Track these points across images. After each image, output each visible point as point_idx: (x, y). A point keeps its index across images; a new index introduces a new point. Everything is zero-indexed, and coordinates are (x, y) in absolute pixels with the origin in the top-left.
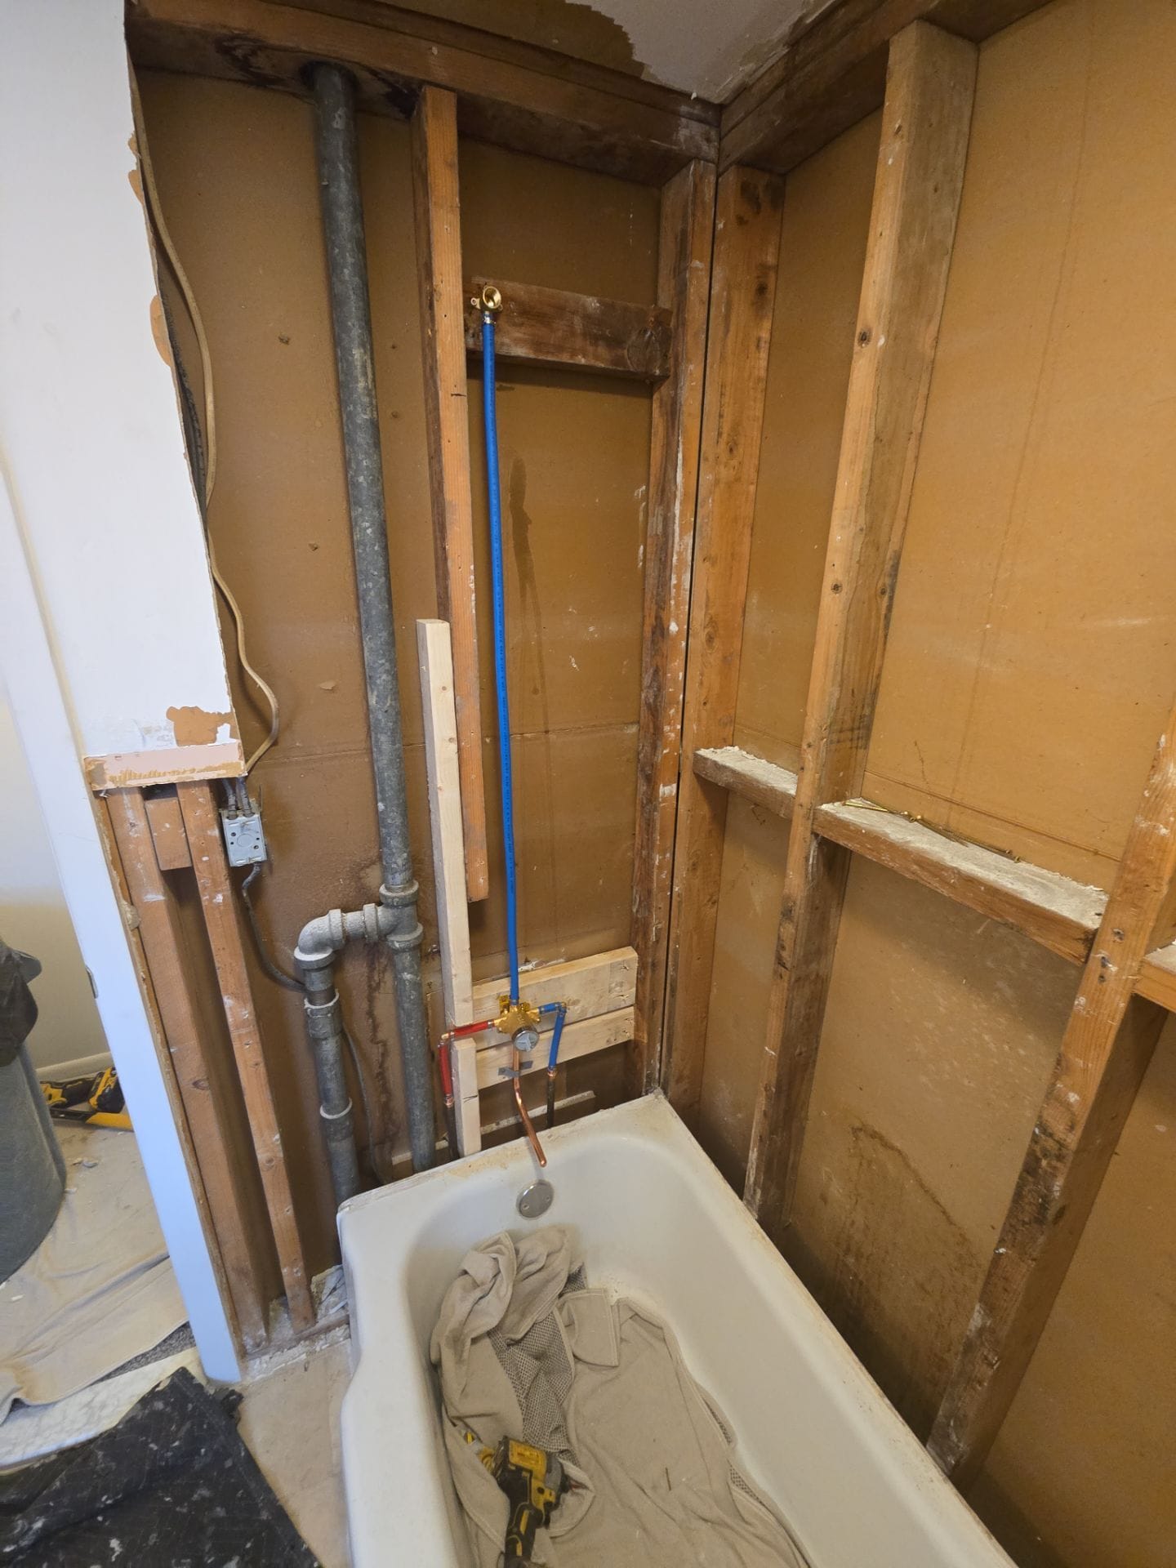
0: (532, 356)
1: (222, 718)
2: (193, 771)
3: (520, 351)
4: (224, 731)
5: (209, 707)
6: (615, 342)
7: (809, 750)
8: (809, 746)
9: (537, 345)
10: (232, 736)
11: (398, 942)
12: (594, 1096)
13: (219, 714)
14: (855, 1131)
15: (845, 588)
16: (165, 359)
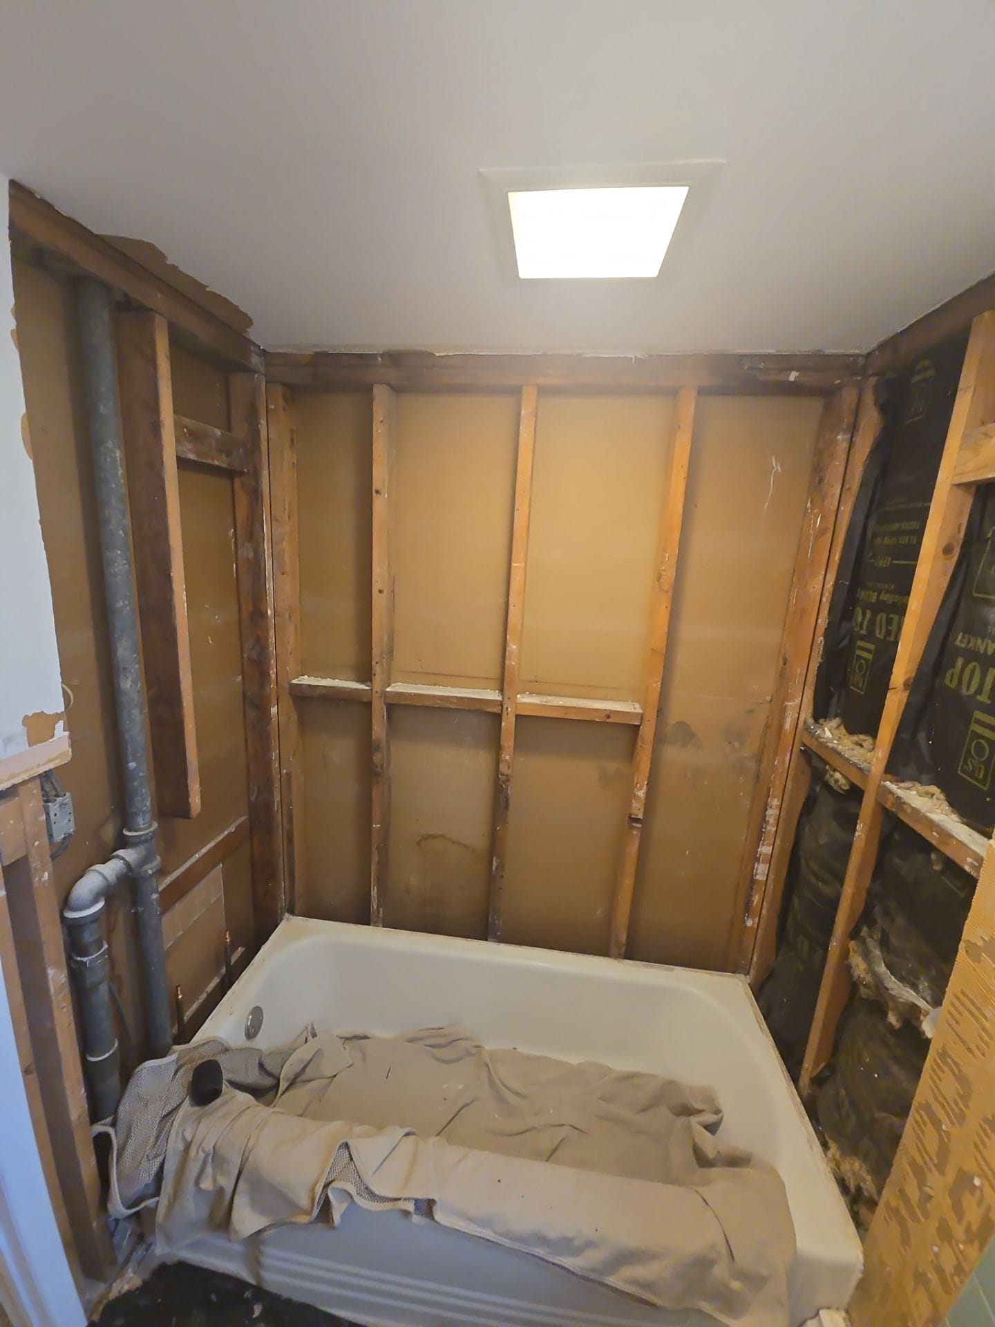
0: (196, 459)
1: (57, 717)
2: (38, 766)
3: (191, 456)
4: (60, 725)
5: (50, 711)
6: (228, 454)
7: (377, 665)
8: (377, 663)
9: (198, 455)
10: (64, 730)
11: (150, 869)
12: (244, 949)
13: (57, 713)
14: (419, 843)
15: (385, 591)
16: (29, 455)
